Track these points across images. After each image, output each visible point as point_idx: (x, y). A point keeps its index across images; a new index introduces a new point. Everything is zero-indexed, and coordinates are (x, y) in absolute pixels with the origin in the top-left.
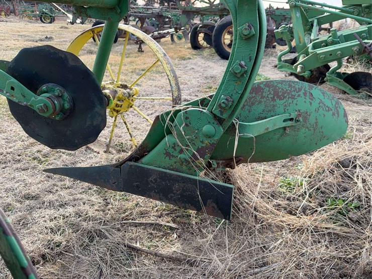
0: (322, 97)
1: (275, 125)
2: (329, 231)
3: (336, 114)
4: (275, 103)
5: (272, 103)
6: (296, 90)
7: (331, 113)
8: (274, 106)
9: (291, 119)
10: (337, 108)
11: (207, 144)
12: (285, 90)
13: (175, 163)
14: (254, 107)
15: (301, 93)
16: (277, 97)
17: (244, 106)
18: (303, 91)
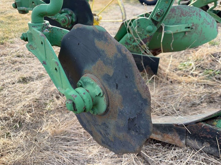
0: (205, 17)
1: (181, 29)
2: (204, 83)
3: (212, 27)
4: (181, 18)
5: (180, 18)
6: (192, 11)
7: (209, 25)
8: (181, 20)
9: (189, 28)
10: (213, 23)
11: (148, 36)
12: (187, 11)
13: (130, 48)
14: (171, 20)
15: (195, 14)
16: (183, 15)
17: (166, 19)
18: (196, 13)
